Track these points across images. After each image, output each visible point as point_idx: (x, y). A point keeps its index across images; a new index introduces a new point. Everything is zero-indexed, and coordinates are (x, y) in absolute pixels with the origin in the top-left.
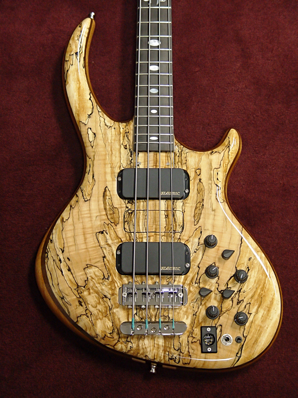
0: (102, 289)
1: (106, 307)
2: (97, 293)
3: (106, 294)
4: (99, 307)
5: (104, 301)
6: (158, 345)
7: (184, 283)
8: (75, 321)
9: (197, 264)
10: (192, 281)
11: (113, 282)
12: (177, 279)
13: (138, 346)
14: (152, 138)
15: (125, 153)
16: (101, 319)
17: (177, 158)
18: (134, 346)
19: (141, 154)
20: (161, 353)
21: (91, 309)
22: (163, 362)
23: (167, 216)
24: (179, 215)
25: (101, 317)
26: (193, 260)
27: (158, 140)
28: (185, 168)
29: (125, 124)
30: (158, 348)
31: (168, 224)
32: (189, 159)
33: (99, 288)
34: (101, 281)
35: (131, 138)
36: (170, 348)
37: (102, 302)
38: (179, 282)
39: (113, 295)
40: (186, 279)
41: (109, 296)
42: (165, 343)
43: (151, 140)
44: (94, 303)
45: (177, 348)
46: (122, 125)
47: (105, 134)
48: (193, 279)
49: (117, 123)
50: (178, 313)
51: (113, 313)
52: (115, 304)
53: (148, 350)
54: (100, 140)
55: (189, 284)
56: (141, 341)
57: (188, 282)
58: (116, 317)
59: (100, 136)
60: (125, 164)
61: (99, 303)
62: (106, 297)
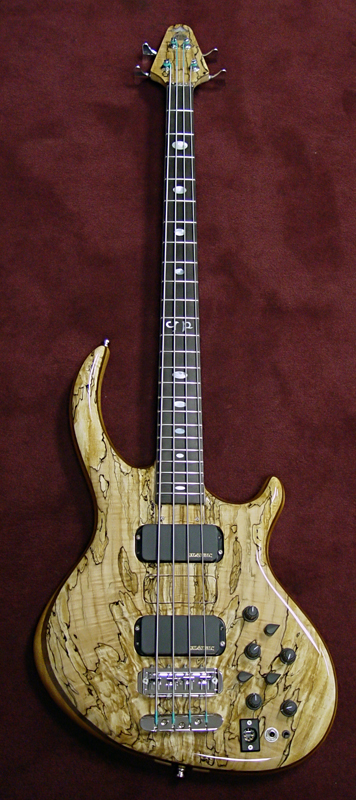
0: (117, 674)
1: (122, 697)
2: (111, 678)
3: (123, 680)
4: (114, 697)
5: (119, 689)
6: (187, 743)
7: (218, 666)
8: (84, 714)
9: (234, 642)
10: (228, 663)
11: (131, 665)
12: (210, 661)
13: (162, 744)
14: (179, 488)
15: (145, 506)
16: (116, 712)
17: (208, 512)
18: (158, 745)
19: (165, 507)
20: (191, 754)
21: (104, 699)
22: (193, 764)
23: (197, 583)
24: (211, 581)
25: (116, 709)
26: (229, 637)
27: (185, 491)
28: (218, 524)
29: (144, 470)
30: (187, 747)
31: (198, 592)
32: (222, 513)
33: (114, 673)
34: (116, 664)
35: (152, 487)
36: (202, 747)
37: (116, 690)
38: (212, 664)
39: (130, 681)
40: (220, 661)
41: (126, 683)
42: (196, 741)
43: (177, 491)
44: (107, 692)
45: (211, 747)
46: (142, 472)
47: (121, 482)
48: (229, 660)
49: (135, 469)
50: (212, 703)
51: (131, 704)
52: (133, 692)
53: (175, 749)
54: (114, 490)
55: (225, 668)
56: (166, 739)
57: (223, 664)
58: (135, 709)
59: (114, 485)
60: (144, 520)
61: (114, 691)
62: (122, 683)
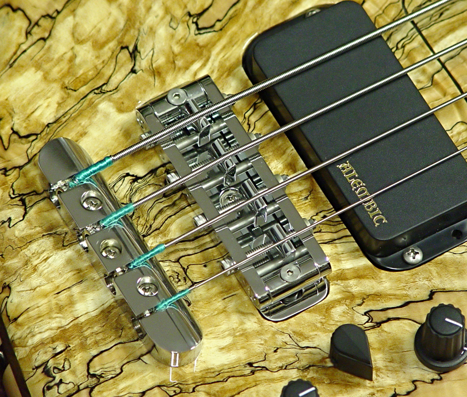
0: (152, 31)
1: (98, 74)
2: (131, 20)
3: (145, 53)
4: (85, 53)
5: (114, 57)
6: (71, 303)
7: (342, 276)
9: (437, 283)
10: (365, 298)
11: (202, 52)
12: (340, 248)
13: (28, 241)
16: (45, 78)
18: (21, 229)
20: (45, 330)
21: (63, 29)
22: (20, 353)
25: (55, 72)
26: (444, 265)
30: (60, 309)
33: (150, 20)
34: (179, 13)
36: (83, 347)
37: (107, 51)
38: (338, 258)
39: (156, 72)
40: (359, 275)
41: (143, 63)
42: (91, 322)
44: (87, 28)
45: (96, 368)
48: (377, 296)
50: (224, 311)
51: (92, 106)
52: (129, 95)
53: (35, 281)
55: (349, 297)
56: (48, 242)
57: (356, 287)
58: (84, 122)
61: (98, 46)
62: (134, 54)
